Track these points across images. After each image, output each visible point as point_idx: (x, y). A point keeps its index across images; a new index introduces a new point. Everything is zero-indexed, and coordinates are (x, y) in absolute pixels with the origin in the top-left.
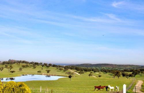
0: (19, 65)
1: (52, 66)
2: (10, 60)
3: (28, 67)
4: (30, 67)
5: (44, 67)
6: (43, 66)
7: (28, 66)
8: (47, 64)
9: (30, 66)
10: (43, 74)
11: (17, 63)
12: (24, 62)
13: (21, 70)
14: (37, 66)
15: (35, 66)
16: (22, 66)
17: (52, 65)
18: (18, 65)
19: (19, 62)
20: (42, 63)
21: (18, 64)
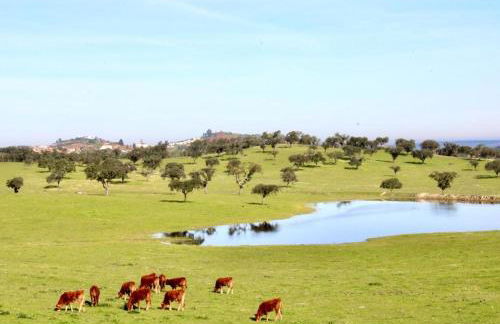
0: (274, 154)
1: (440, 153)
2: (209, 132)
3: (320, 163)
4: (333, 160)
5: (399, 157)
6: (395, 155)
7: (323, 159)
8: (412, 142)
9: (330, 155)
10: (423, 195)
11: (262, 147)
12: (292, 138)
13: (294, 179)
14: (367, 156)
15: (357, 156)
16: (291, 159)
17: (442, 147)
18: (266, 156)
19: (272, 140)
20: (385, 140)
21: (269, 148)
